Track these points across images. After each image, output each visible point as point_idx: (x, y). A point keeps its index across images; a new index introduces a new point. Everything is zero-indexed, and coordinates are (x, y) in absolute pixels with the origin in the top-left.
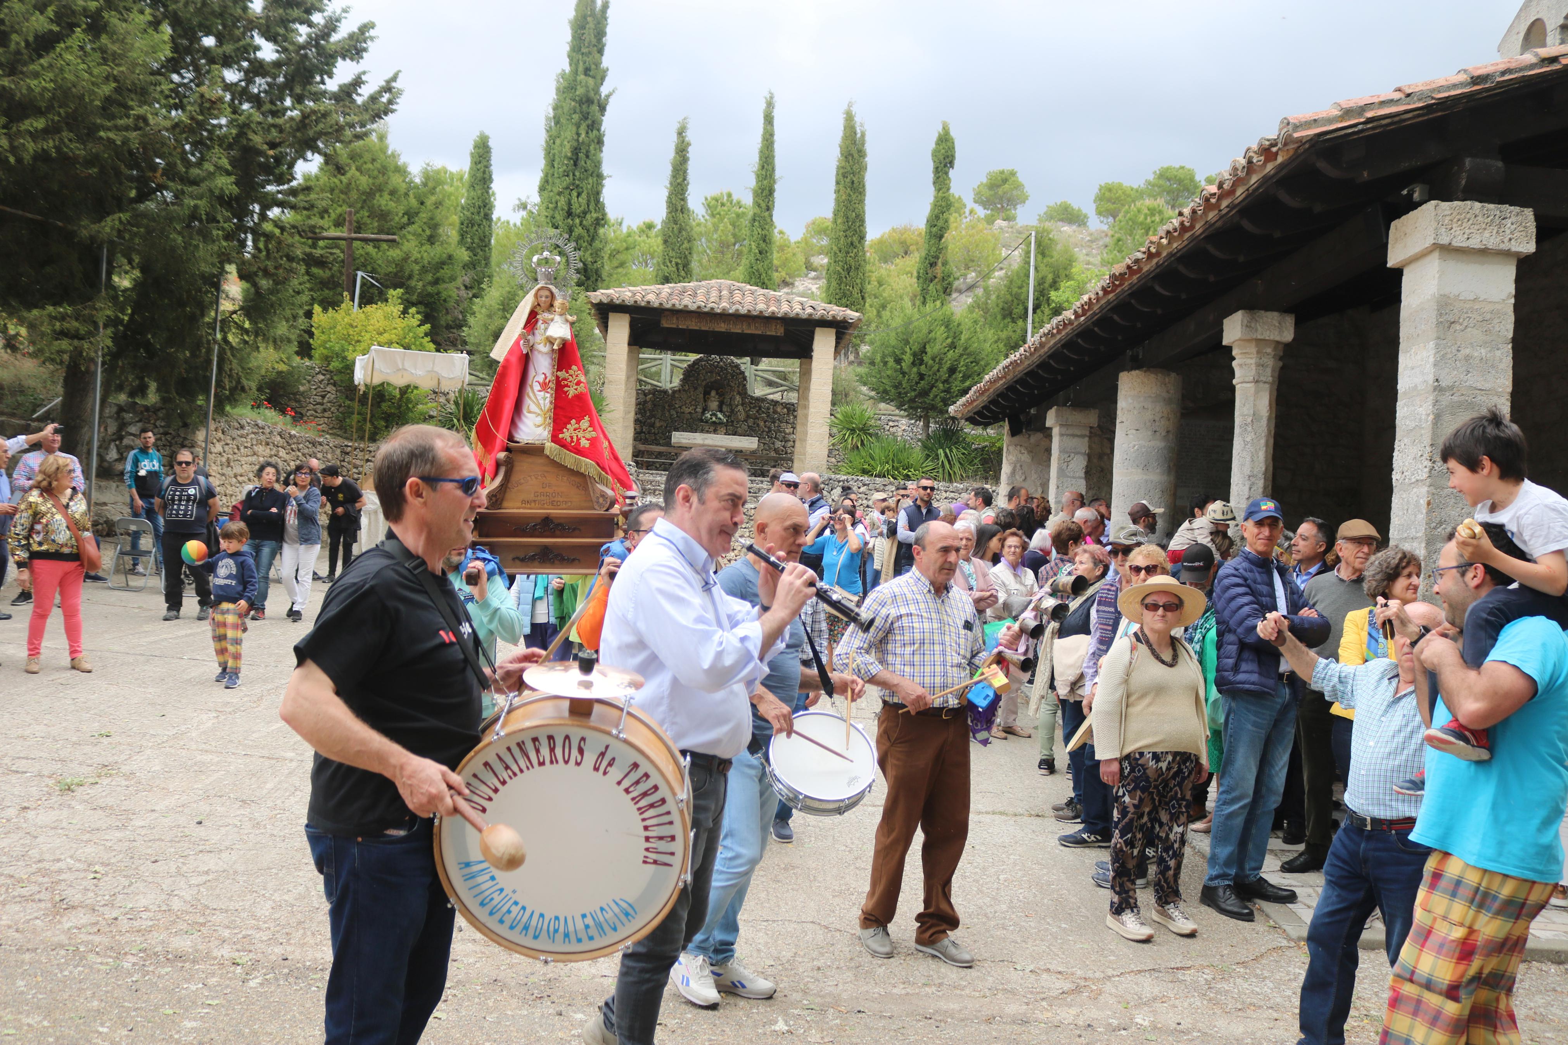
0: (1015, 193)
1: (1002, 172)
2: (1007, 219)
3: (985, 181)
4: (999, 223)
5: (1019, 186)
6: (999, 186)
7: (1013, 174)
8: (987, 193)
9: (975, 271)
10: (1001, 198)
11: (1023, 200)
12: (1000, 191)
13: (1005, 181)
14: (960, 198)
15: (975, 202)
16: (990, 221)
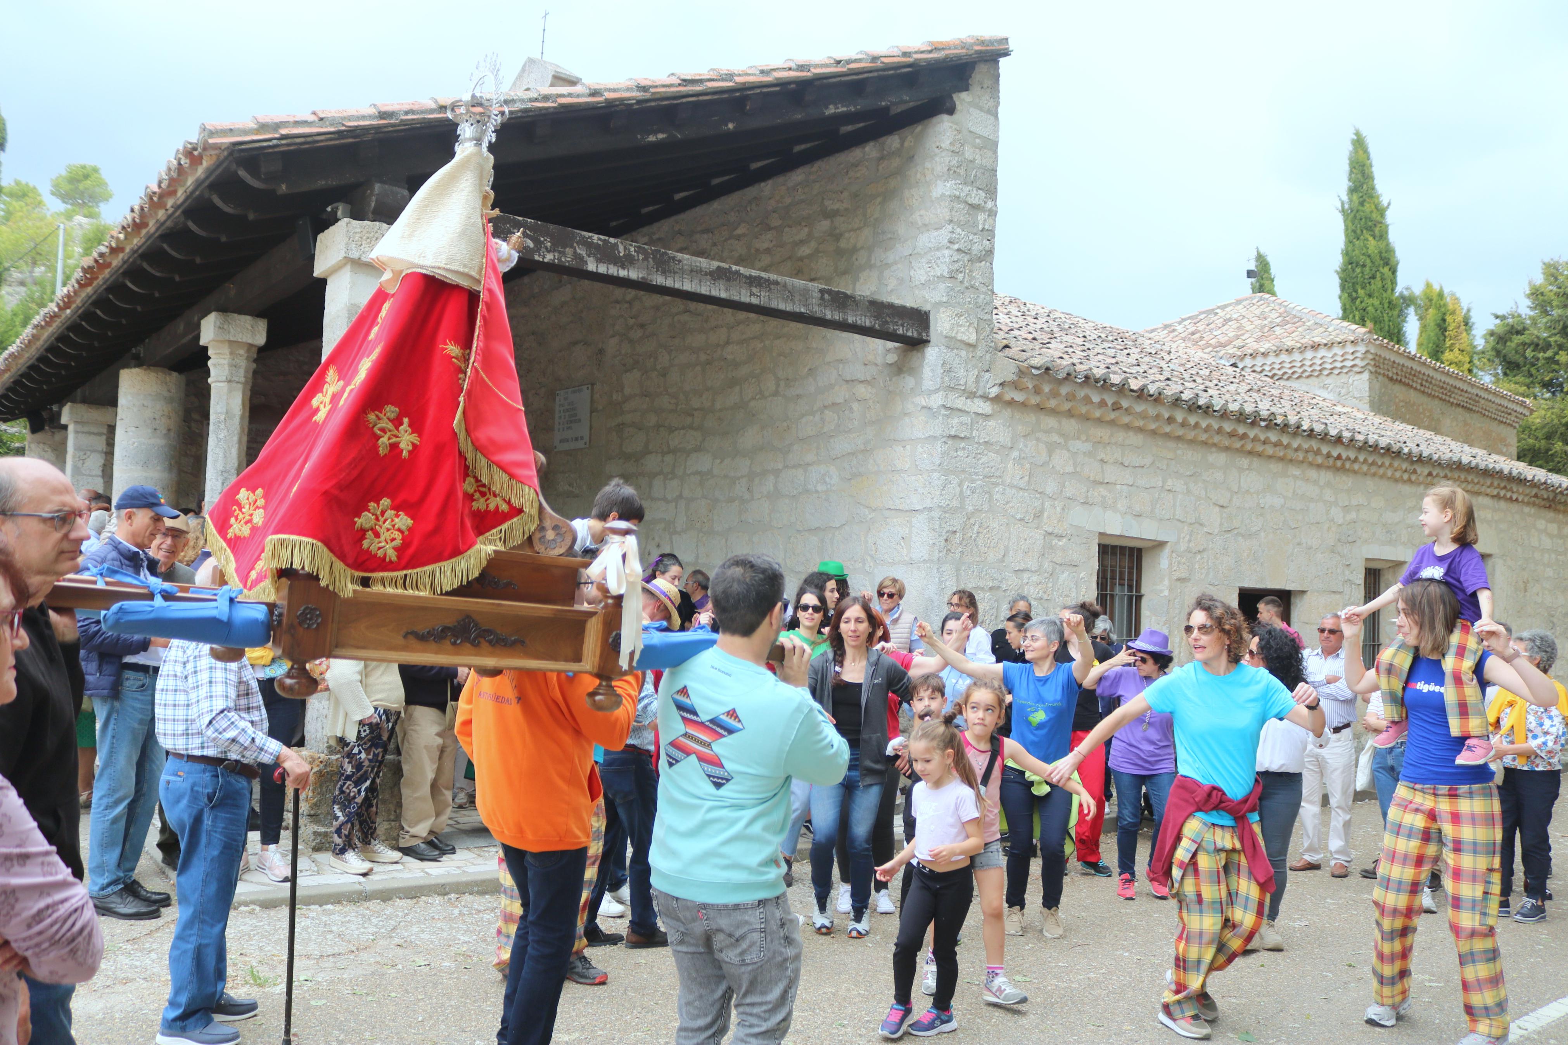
0: (97, 190)
1: (84, 167)
2: (89, 216)
3: (64, 173)
4: (79, 219)
5: (103, 184)
6: (79, 181)
7: (96, 170)
8: (66, 187)
9: (44, 265)
10: (82, 193)
11: (106, 197)
12: (81, 187)
13: (86, 177)
14: (35, 188)
15: (53, 194)
16: (69, 217)
